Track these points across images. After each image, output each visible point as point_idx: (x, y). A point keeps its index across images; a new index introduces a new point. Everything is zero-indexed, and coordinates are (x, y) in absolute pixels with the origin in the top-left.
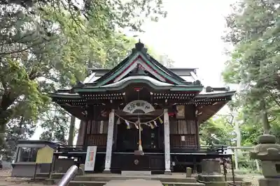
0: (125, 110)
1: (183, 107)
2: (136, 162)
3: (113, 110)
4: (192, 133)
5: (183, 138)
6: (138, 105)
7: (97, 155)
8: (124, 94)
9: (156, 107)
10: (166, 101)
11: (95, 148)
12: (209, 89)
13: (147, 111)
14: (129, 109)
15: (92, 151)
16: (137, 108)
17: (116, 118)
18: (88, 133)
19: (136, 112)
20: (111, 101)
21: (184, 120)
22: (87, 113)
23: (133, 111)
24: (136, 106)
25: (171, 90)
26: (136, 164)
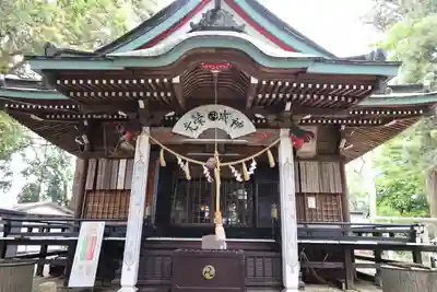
0: (179, 128)
2: (209, 270)
3: (147, 129)
4: (332, 191)
5: (312, 202)
6: (212, 116)
7: (105, 244)
8: (176, 80)
10: (288, 106)
11: (101, 226)
13: (235, 134)
14: (189, 127)
15: (91, 234)
16: (208, 124)
17: (154, 149)
18: (89, 186)
19: (205, 134)
21: (314, 159)
22: (86, 141)
23: (200, 131)
24: (206, 119)
25: (310, 70)
26: (208, 276)
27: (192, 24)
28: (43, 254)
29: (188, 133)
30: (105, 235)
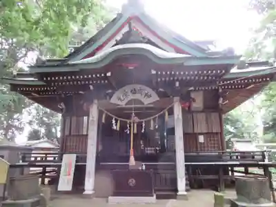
0: (114, 100)
1: (201, 93)
2: (132, 182)
3: (96, 101)
4: (214, 131)
5: (201, 139)
6: (134, 92)
7: (76, 166)
9: (162, 95)
10: (177, 84)
11: (74, 157)
12: (242, 65)
13: (147, 102)
14: (120, 99)
15: (69, 160)
16: (131, 97)
17: (100, 113)
18: (67, 133)
19: (129, 102)
20: (91, 87)
21: (202, 112)
22: (64, 106)
23: (126, 101)
24: (130, 93)
25: (185, 64)
26: (131, 184)
27: (116, 40)
28: (44, 172)
29: (119, 103)
30: (77, 162)
